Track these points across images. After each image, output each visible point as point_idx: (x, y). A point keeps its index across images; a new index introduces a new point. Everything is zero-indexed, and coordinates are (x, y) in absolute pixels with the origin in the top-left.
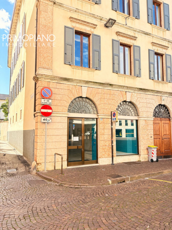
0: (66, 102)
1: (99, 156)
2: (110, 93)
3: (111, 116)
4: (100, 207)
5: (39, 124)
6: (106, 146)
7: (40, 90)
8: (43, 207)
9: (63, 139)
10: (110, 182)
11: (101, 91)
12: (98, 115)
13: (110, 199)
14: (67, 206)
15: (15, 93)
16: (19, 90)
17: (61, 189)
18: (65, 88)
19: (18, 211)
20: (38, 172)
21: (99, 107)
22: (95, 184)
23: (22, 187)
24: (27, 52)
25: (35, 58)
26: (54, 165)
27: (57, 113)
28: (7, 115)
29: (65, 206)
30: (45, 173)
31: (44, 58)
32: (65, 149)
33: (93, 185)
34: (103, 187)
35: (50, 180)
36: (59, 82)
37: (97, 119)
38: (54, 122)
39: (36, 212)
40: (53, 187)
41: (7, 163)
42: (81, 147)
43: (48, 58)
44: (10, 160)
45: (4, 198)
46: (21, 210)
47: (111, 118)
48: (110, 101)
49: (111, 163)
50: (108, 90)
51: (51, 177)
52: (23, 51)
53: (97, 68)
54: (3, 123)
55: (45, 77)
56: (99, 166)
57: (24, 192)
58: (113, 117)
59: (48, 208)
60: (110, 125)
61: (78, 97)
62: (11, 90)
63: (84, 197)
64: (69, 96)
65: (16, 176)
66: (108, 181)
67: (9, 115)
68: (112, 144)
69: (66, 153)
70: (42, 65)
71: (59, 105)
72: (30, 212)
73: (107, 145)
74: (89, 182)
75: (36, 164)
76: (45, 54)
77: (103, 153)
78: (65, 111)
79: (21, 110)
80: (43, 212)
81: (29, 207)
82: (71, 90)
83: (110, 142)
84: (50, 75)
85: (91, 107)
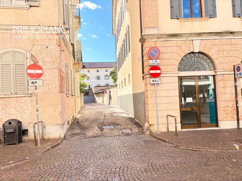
0: (175, 61)
1: (219, 119)
2: (231, 43)
3: (234, 71)
4: (227, 171)
5: (148, 86)
6: (228, 107)
7: (147, 51)
8: (162, 164)
9: (174, 101)
10: (237, 147)
11: (218, 42)
12: (216, 71)
13: (239, 165)
14: (187, 166)
15: (122, 59)
16: (126, 55)
17: (178, 150)
18: (173, 45)
19: (139, 165)
20: (152, 133)
21: (216, 62)
22: (217, 148)
23: (138, 146)
24: (130, 15)
25: (140, 19)
26: (167, 126)
27: (167, 73)
28: (116, 81)
29: (185, 165)
30: (159, 134)
31: (149, 17)
32: (177, 110)
33: (215, 149)
34: (228, 152)
35: (165, 141)
36: (166, 40)
37: (214, 76)
38: (163, 82)
39: (155, 167)
40: (169, 148)
41: (122, 124)
42: (195, 109)
43: (153, 16)
44: (123, 121)
45: (124, 153)
46: (142, 164)
47: (234, 74)
48: (232, 53)
49: (237, 127)
50: (228, 39)
51: (165, 138)
52: (127, 15)
53: (211, 15)
54: (113, 89)
55: (151, 37)
56: (220, 129)
57: (141, 150)
58: (236, 72)
59: (167, 166)
60: (233, 82)
61: (189, 53)
62: (117, 57)
63: (205, 160)
64: (179, 54)
65: (132, 136)
66: (235, 146)
67: (118, 80)
68: (237, 105)
69: (179, 115)
70: (148, 25)
71: (168, 64)
72: (150, 167)
73: (230, 106)
74: (210, 145)
75: (148, 125)
76: (150, 13)
77: (224, 115)
78: (175, 70)
79: (129, 75)
80: (163, 168)
81: (148, 163)
82: (180, 47)
83: (234, 103)
84: (156, 34)
85: (205, 63)
